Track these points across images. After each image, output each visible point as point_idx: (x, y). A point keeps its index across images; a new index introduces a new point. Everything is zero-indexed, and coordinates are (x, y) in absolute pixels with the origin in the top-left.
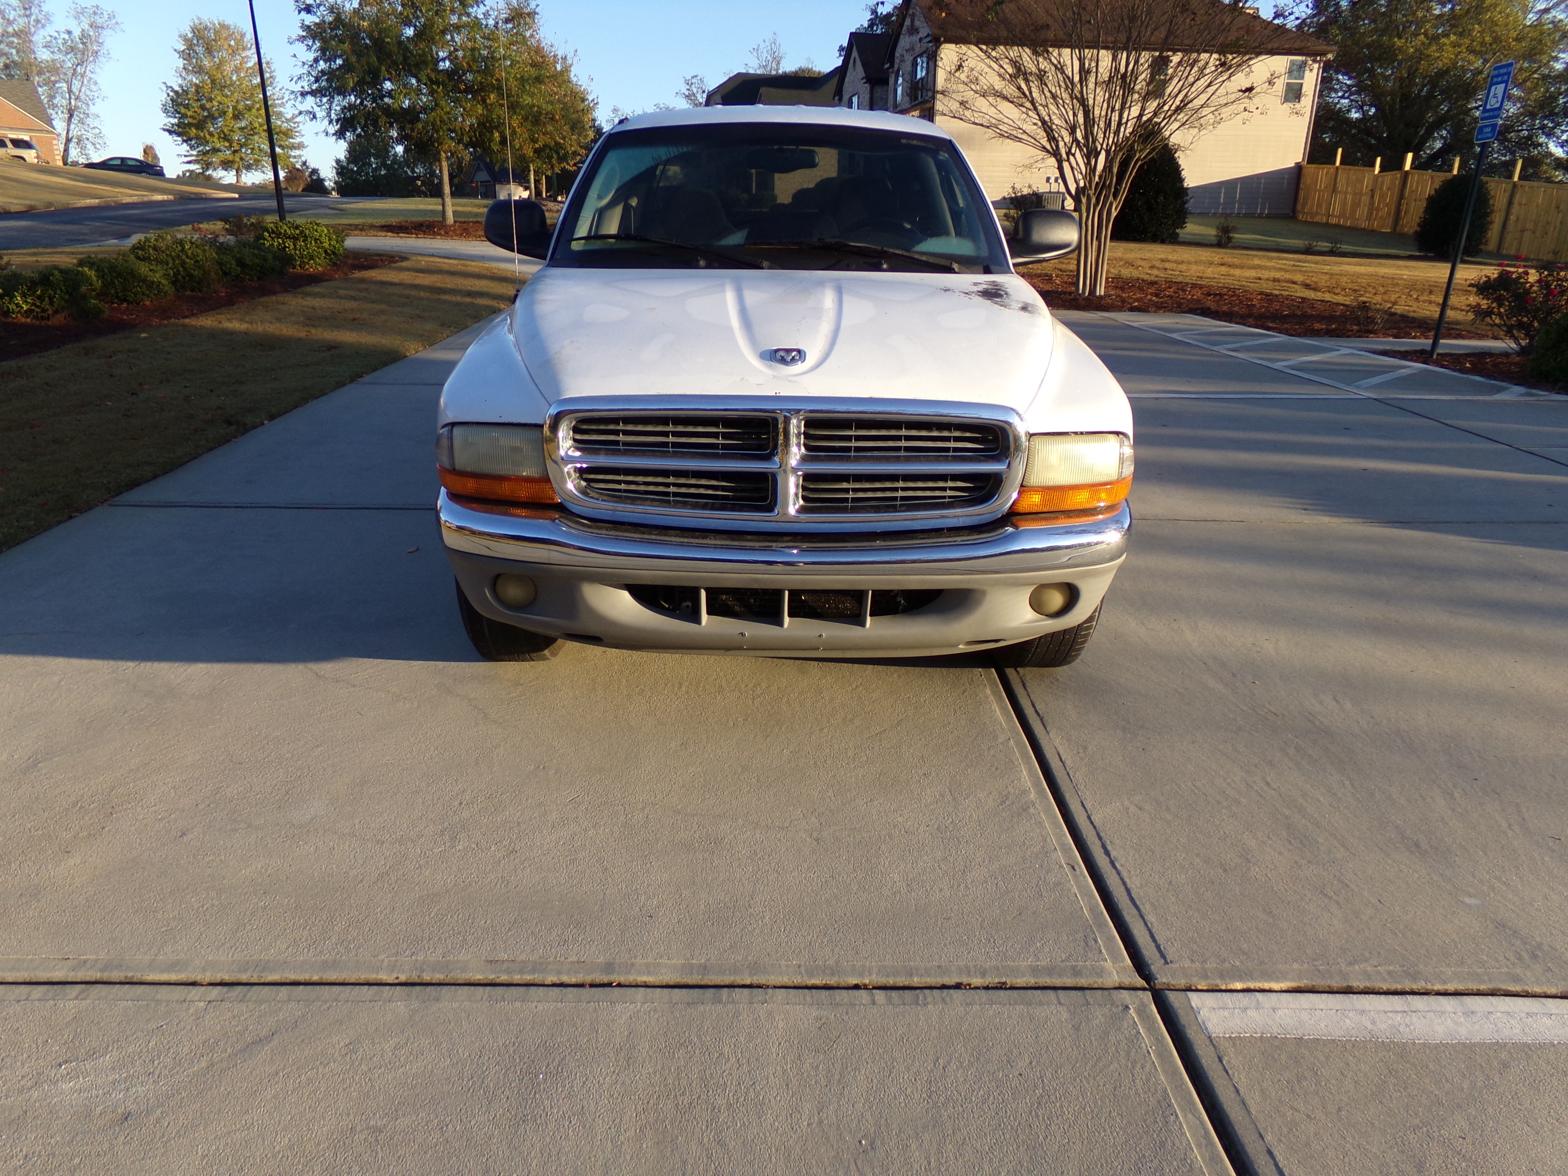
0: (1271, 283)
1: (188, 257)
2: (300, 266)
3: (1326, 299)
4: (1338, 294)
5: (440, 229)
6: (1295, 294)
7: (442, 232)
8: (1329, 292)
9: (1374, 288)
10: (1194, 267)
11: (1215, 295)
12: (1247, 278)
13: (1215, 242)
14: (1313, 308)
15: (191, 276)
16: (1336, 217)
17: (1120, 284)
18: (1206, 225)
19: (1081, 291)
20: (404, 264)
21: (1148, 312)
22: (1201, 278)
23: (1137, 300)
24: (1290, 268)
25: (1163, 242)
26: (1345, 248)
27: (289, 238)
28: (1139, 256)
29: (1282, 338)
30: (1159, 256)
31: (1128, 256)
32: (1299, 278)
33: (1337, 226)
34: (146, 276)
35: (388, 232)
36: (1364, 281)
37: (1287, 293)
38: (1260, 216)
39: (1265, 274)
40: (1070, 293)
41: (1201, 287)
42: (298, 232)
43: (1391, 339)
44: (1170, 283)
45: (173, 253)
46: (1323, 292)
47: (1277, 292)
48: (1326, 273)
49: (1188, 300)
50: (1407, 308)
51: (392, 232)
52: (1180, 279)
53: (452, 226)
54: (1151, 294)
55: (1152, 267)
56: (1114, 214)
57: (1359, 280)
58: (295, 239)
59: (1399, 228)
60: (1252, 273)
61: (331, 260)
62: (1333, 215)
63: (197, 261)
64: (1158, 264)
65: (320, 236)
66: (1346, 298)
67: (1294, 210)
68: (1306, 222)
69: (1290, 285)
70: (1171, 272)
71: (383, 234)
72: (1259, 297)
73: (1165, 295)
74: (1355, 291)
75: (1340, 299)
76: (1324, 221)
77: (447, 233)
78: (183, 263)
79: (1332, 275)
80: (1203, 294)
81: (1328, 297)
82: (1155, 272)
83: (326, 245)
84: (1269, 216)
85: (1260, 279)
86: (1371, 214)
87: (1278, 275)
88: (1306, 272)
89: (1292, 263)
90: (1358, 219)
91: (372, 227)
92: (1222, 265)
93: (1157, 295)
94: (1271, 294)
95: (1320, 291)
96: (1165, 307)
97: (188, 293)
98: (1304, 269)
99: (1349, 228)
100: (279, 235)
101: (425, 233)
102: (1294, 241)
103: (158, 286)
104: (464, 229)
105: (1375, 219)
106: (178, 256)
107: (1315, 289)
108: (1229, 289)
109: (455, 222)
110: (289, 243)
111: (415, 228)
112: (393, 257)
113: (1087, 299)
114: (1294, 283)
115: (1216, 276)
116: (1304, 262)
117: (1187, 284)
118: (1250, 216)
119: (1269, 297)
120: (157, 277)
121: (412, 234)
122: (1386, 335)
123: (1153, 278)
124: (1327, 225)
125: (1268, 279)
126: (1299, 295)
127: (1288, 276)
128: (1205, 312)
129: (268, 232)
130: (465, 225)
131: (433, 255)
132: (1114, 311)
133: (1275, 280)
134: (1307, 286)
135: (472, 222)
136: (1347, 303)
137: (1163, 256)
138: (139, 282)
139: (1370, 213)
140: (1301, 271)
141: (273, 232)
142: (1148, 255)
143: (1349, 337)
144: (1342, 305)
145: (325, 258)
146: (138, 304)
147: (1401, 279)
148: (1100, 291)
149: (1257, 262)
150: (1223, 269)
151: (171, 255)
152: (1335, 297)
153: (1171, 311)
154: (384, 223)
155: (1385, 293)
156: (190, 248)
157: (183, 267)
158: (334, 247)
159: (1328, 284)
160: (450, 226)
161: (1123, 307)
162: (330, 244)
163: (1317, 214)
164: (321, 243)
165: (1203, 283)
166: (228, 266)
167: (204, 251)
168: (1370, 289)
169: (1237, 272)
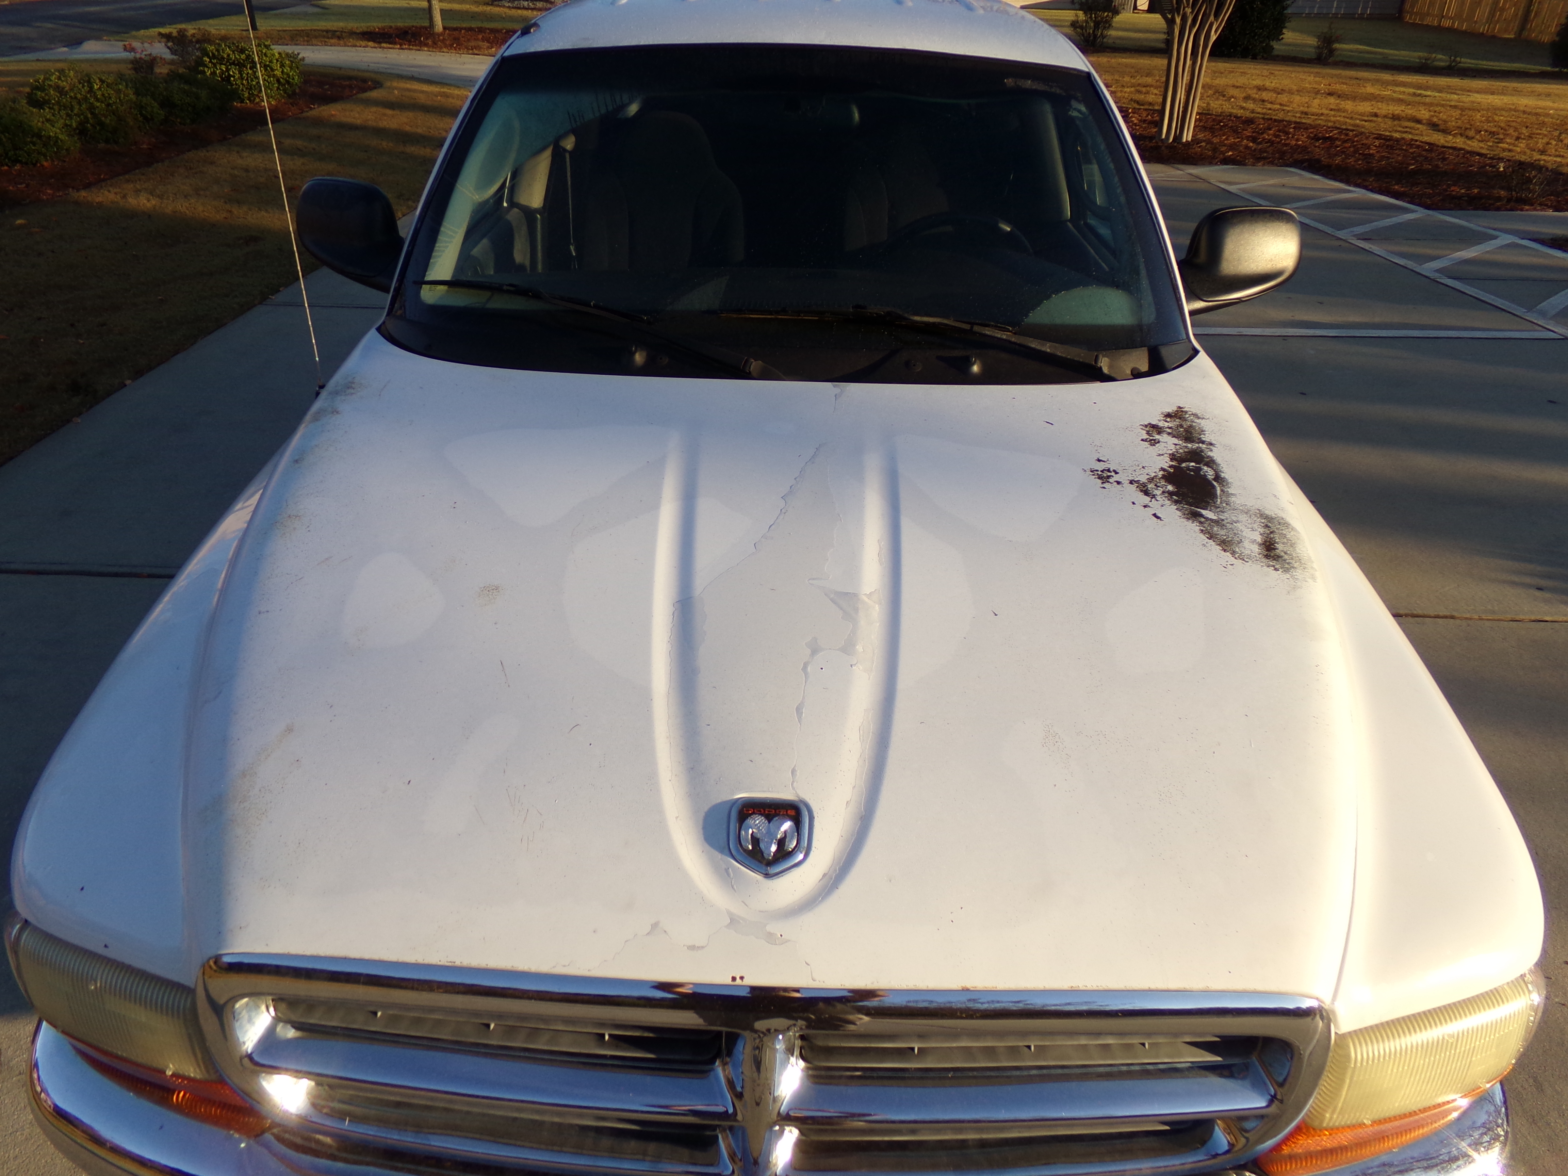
0: (1389, 122)
1: (97, 100)
2: (249, 99)
3: (1459, 146)
4: (1473, 138)
5: (427, 39)
6: (1421, 138)
7: (430, 42)
8: (1461, 135)
9: (1516, 129)
10: (1297, 99)
11: (1325, 139)
12: (1362, 114)
13: (1314, 56)
14: (1444, 159)
15: (102, 124)
16: (1450, 18)
17: (1210, 124)
18: (1301, 32)
19: (1164, 136)
20: (374, 94)
21: (1245, 165)
22: (1306, 113)
23: (1232, 147)
24: (1411, 99)
25: (1254, 58)
26: (1467, 62)
27: (233, 63)
28: (1231, 82)
29: (1417, 214)
30: (1255, 83)
31: (1217, 82)
32: (1424, 114)
33: (1450, 30)
34: (40, 130)
35: (369, 40)
36: (1501, 119)
37: (1410, 136)
38: (1361, 17)
39: (1384, 109)
40: (1151, 138)
41: (1306, 127)
42: (243, 56)
43: (1550, 213)
44: (1271, 122)
45: (79, 96)
46: (1455, 136)
47: (1397, 135)
48: (1455, 107)
49: (1291, 147)
50: (1559, 159)
51: (374, 41)
52: (1281, 116)
53: (442, 34)
54: (1248, 138)
55: (1247, 98)
56: (1213, 37)
57: (1496, 118)
58: (240, 65)
59: (1525, 34)
60: (1366, 107)
61: (285, 91)
62: (1447, 17)
63: (108, 105)
64: (1253, 93)
65: (271, 62)
66: (1482, 145)
67: (1401, 10)
68: (1414, 25)
69: (1412, 124)
70: (1269, 106)
71: (363, 43)
72: (1377, 143)
73: (1264, 139)
74: (1493, 134)
75: (1474, 145)
76: (1436, 23)
77: (435, 43)
78: (92, 108)
79: (1463, 109)
80: (1308, 137)
81: (1459, 142)
82: (1250, 105)
83: (278, 73)
84: (1371, 18)
85: (1376, 115)
86: (1493, 16)
87: (1397, 109)
88: (1431, 104)
89: (1412, 90)
90: (1476, 22)
91: (352, 34)
92: (1330, 94)
93: (1254, 140)
94: (1390, 139)
95: (1450, 133)
96: (1264, 158)
97: (102, 145)
98: (1428, 100)
99: (1465, 33)
100: (221, 60)
101: (410, 44)
102: (1403, 53)
103: (57, 141)
104: (455, 39)
105: (1498, 22)
106: (86, 99)
107: (1445, 131)
108: (1341, 131)
109: (445, 28)
110: (234, 71)
111: (398, 36)
112: (364, 81)
113: (1170, 147)
114: (1419, 121)
115: (1325, 112)
116: (1427, 88)
117: (1290, 122)
118: (1350, 17)
119: (1389, 143)
120: (54, 131)
121: (395, 43)
122: (1544, 206)
123: (1248, 114)
124: (1439, 29)
125: (1385, 116)
126: (1426, 139)
127: (1410, 111)
128: (1314, 166)
129: (209, 57)
130: (456, 33)
131: (412, 78)
132: (1204, 165)
133: (1395, 117)
134: (1434, 126)
135: (465, 29)
136: (1484, 151)
137: (1258, 82)
138: (33, 137)
139: (1492, 14)
140: (1424, 104)
141: (214, 57)
142: (1241, 81)
143: (1498, 209)
144: (1479, 154)
145: (278, 88)
146: (35, 165)
147: (1547, 115)
148: (1187, 136)
149: (1370, 89)
150: (1332, 100)
151: (76, 98)
152: (1469, 142)
153: (1272, 163)
154: (365, 30)
155: (1530, 137)
156: (100, 89)
157: (92, 113)
158: (288, 75)
159: (1460, 123)
160: (439, 35)
161: (1214, 158)
162: (282, 72)
163: (1428, 14)
164: (272, 70)
165: (1308, 121)
166: (149, 109)
167: (119, 91)
168: (1511, 131)
169: (1349, 105)
